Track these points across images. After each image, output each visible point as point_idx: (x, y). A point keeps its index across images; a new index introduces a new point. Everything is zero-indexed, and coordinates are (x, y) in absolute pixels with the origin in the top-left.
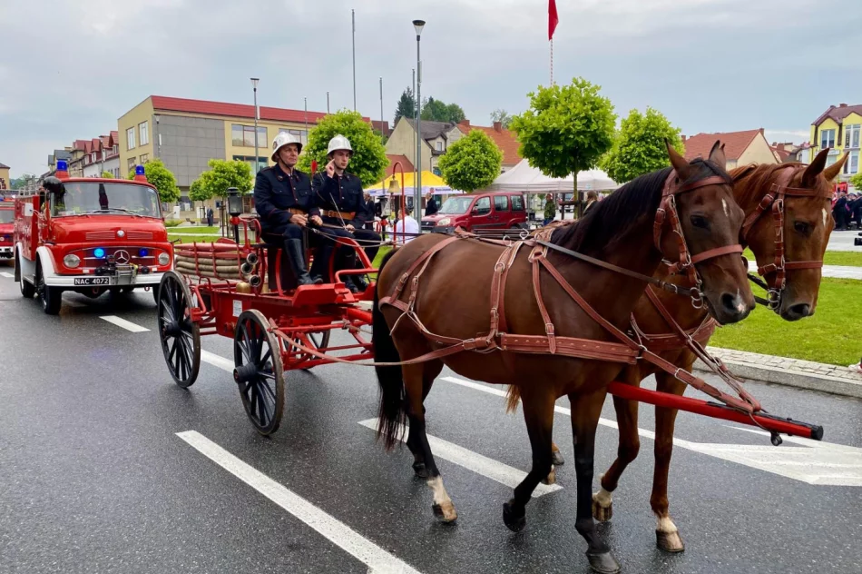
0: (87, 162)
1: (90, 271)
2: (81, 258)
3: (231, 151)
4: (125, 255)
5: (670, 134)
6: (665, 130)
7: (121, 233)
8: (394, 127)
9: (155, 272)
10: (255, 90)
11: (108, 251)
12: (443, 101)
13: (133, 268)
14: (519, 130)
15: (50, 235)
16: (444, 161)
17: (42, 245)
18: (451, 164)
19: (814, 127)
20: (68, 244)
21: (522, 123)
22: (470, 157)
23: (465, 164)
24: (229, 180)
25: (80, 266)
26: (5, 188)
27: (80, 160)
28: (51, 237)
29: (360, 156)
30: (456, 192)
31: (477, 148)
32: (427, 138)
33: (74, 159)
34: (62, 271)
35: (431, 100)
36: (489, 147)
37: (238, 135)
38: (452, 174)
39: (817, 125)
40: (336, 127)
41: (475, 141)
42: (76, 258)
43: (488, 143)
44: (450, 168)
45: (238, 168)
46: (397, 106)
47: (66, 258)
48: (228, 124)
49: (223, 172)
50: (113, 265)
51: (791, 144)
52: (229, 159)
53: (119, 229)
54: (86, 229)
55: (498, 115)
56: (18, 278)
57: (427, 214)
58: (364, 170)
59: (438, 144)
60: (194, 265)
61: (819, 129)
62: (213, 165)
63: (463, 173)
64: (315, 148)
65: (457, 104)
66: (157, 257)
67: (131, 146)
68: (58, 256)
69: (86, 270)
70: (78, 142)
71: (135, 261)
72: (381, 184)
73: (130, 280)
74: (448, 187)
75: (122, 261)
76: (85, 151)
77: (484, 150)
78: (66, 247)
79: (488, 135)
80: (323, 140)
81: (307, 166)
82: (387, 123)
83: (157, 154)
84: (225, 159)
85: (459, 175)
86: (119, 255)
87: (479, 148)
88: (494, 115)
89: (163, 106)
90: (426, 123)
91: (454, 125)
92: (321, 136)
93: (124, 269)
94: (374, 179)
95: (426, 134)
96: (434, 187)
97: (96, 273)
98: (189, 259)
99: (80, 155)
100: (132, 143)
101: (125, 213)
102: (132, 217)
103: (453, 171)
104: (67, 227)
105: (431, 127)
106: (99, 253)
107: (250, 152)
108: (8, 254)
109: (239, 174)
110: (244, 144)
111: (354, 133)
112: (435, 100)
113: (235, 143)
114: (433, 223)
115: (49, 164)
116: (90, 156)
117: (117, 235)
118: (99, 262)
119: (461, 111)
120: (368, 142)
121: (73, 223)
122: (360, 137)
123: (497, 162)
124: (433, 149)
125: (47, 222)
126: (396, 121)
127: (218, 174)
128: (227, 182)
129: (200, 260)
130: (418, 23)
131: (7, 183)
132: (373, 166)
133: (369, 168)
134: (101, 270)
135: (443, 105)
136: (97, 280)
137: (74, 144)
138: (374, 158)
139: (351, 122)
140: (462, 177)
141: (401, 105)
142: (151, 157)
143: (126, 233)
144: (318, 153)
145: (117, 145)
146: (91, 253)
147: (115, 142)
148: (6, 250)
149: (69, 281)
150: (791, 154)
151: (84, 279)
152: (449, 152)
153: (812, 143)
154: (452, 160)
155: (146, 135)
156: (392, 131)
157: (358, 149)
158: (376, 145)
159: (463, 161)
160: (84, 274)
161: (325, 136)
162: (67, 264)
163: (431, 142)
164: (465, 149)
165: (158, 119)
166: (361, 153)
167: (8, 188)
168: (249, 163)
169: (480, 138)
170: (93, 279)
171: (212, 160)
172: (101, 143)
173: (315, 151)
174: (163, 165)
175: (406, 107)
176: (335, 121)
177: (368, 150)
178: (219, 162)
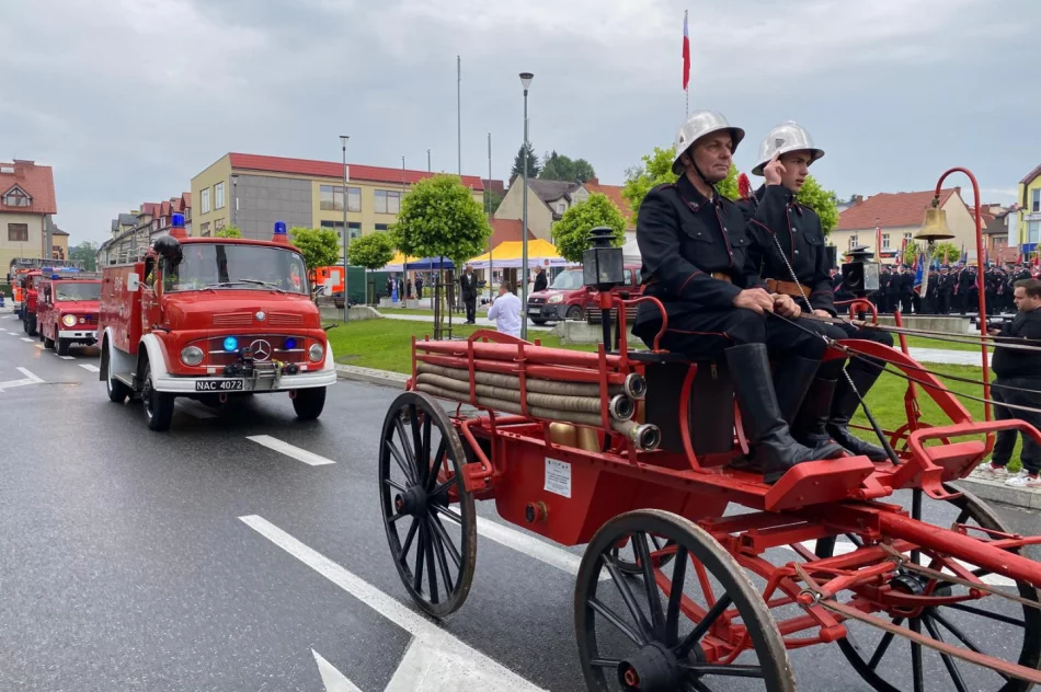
0: (155, 228)
1: (218, 370)
2: (205, 352)
3: (319, 215)
4: (265, 347)
5: (821, 198)
6: (814, 194)
7: (260, 315)
8: (509, 187)
9: (304, 372)
10: (344, 149)
11: (243, 341)
12: (568, 157)
13: (277, 366)
14: (632, 197)
15: (161, 317)
16: (558, 229)
17: (149, 331)
18: (567, 232)
19: (1022, 186)
20: (186, 331)
21: (635, 190)
22: (589, 224)
23: (582, 232)
24: (313, 250)
25: (202, 364)
26: (62, 258)
27: (148, 225)
28: (162, 321)
29: (459, 224)
30: (572, 264)
31: (597, 213)
32: (549, 199)
33: (141, 224)
34: (177, 370)
35: (555, 155)
36: (610, 213)
37: (328, 197)
38: (567, 244)
39: (1026, 183)
40: (432, 192)
41: (594, 205)
42: (197, 351)
43: (611, 208)
44: (565, 237)
45: (324, 237)
46: (514, 162)
47: (183, 351)
48: (316, 185)
49: (306, 241)
50: (250, 362)
51: (998, 205)
52: (317, 225)
53: (258, 309)
54: (211, 310)
55: (634, 172)
56: (103, 375)
57: (535, 291)
58: (463, 240)
59: (560, 207)
60: (466, 385)
61: (1029, 188)
62: (295, 233)
63: (580, 243)
64: (408, 215)
65: (585, 159)
66: (307, 350)
67: (205, 210)
68: (173, 349)
69: (211, 369)
70: (147, 205)
71: (279, 357)
72: (488, 254)
73: (272, 384)
74: (563, 258)
75: (261, 356)
76: (153, 215)
77: (604, 216)
78: (182, 335)
79: (610, 198)
80: (418, 206)
81: (400, 236)
82: (502, 182)
83: (234, 221)
84: (310, 225)
85: (575, 245)
86: (257, 345)
87: (600, 214)
88: (629, 172)
89: (242, 164)
90: (547, 182)
91: (579, 184)
92: (415, 202)
93: (265, 368)
94: (475, 250)
95: (546, 194)
96: (550, 258)
97: (225, 373)
98: (450, 371)
99: (147, 220)
100: (207, 206)
101: (259, 287)
102: (271, 293)
103: (568, 241)
104: (184, 306)
105: (552, 186)
106: (231, 344)
107: (337, 216)
108: (89, 340)
109: (324, 243)
110: (333, 207)
111: (452, 198)
112: (559, 155)
113: (324, 206)
114: (543, 300)
115: (113, 230)
116: (159, 221)
117: (255, 318)
118: (229, 358)
119: (589, 167)
120: (468, 209)
121: (191, 302)
122: (460, 203)
123: (620, 229)
124: (554, 213)
125: (155, 299)
126: (512, 181)
127: (301, 243)
128: (311, 253)
129: (480, 375)
130: (526, 76)
131: (65, 252)
132: (473, 236)
133: (468, 238)
134: (233, 368)
135: (568, 160)
136: (227, 384)
137: (142, 207)
138: (474, 227)
139: (449, 187)
140: (579, 247)
141: (520, 161)
142: (227, 223)
143: (267, 315)
144: (411, 221)
145: (190, 208)
146: (219, 344)
147: (187, 205)
148: (87, 334)
149: (188, 385)
150: (997, 217)
151: (209, 382)
152: (565, 218)
153: (1021, 205)
154: (567, 227)
155: (222, 196)
156: (507, 191)
157: (456, 217)
158: (477, 212)
159: (580, 229)
160: (208, 375)
161: (420, 202)
162: (186, 360)
163: (552, 204)
164: (583, 215)
165: (235, 181)
166: (459, 221)
167: (66, 258)
168: (337, 230)
169: (600, 202)
170: (221, 382)
171: (294, 228)
172: (171, 208)
173: (408, 219)
174: (239, 232)
175: (525, 164)
176: (431, 186)
177: (468, 218)
178: (302, 230)
